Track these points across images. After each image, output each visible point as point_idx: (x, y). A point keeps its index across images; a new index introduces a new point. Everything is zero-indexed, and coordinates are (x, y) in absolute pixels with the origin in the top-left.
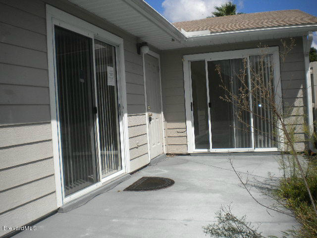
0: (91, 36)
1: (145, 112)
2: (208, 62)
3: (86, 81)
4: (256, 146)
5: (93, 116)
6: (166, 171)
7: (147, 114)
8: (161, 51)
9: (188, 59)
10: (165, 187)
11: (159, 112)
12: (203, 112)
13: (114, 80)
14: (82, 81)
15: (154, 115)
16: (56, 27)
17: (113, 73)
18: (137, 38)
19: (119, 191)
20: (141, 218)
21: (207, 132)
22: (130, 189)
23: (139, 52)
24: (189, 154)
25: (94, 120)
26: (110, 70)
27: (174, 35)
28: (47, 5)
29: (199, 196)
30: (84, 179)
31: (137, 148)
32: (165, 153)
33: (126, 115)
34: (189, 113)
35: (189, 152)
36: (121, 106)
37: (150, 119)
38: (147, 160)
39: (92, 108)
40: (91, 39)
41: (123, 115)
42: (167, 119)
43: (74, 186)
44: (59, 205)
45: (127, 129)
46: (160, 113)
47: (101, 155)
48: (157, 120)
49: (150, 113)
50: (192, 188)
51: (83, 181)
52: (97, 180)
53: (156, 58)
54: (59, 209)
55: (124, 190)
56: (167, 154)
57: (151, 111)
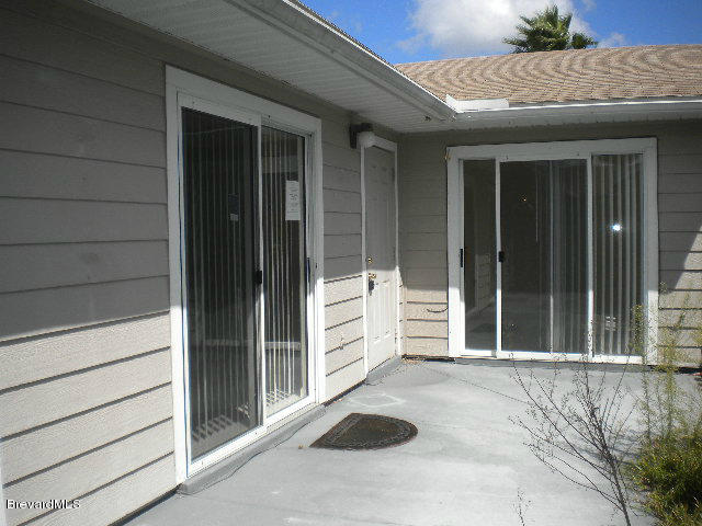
0: (256, 122)
1: (361, 271)
2: (502, 164)
3: (242, 218)
4: (597, 350)
5: (254, 290)
6: (400, 402)
7: (365, 274)
8: (402, 134)
9: (457, 155)
10: (398, 442)
11: (390, 268)
12: (486, 259)
13: (299, 208)
14: (234, 217)
15: (380, 275)
16: (185, 110)
17: (298, 193)
18: (351, 114)
19: (300, 448)
20: (346, 518)
21: (492, 300)
22: (324, 442)
23: (354, 143)
24: (451, 360)
25: (255, 297)
26: (292, 187)
27: (431, 111)
28: (169, 69)
29: (467, 470)
30: (229, 416)
31: (341, 348)
32: (400, 353)
33: (320, 282)
34: (456, 271)
35: (452, 354)
36: (311, 264)
37: (371, 286)
38: (362, 371)
39: (253, 273)
40: (256, 128)
41: (315, 282)
42: (407, 282)
43: (210, 433)
44: (180, 479)
45: (321, 310)
46: (394, 268)
47: (267, 351)
48: (386, 285)
49: (372, 272)
50: (453, 450)
51: (227, 419)
52: (257, 422)
53: (389, 152)
54: (178, 487)
55: (313, 446)
56: (405, 356)
57: (373, 268)
